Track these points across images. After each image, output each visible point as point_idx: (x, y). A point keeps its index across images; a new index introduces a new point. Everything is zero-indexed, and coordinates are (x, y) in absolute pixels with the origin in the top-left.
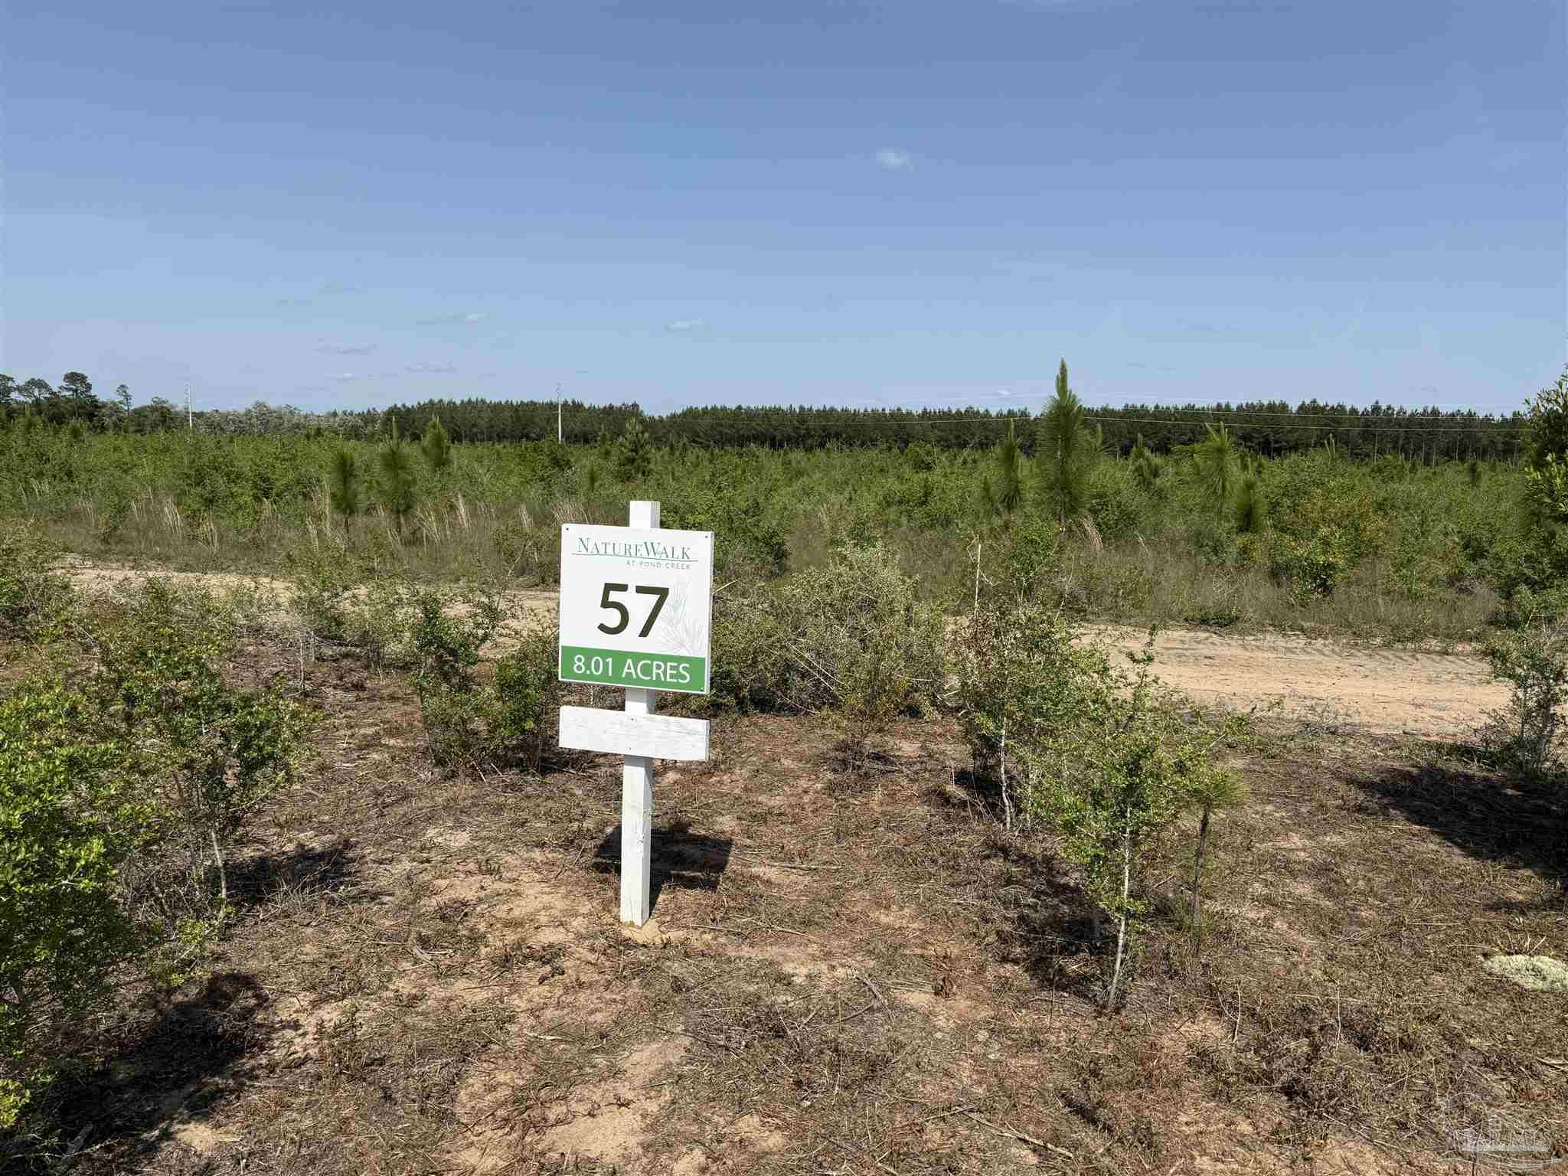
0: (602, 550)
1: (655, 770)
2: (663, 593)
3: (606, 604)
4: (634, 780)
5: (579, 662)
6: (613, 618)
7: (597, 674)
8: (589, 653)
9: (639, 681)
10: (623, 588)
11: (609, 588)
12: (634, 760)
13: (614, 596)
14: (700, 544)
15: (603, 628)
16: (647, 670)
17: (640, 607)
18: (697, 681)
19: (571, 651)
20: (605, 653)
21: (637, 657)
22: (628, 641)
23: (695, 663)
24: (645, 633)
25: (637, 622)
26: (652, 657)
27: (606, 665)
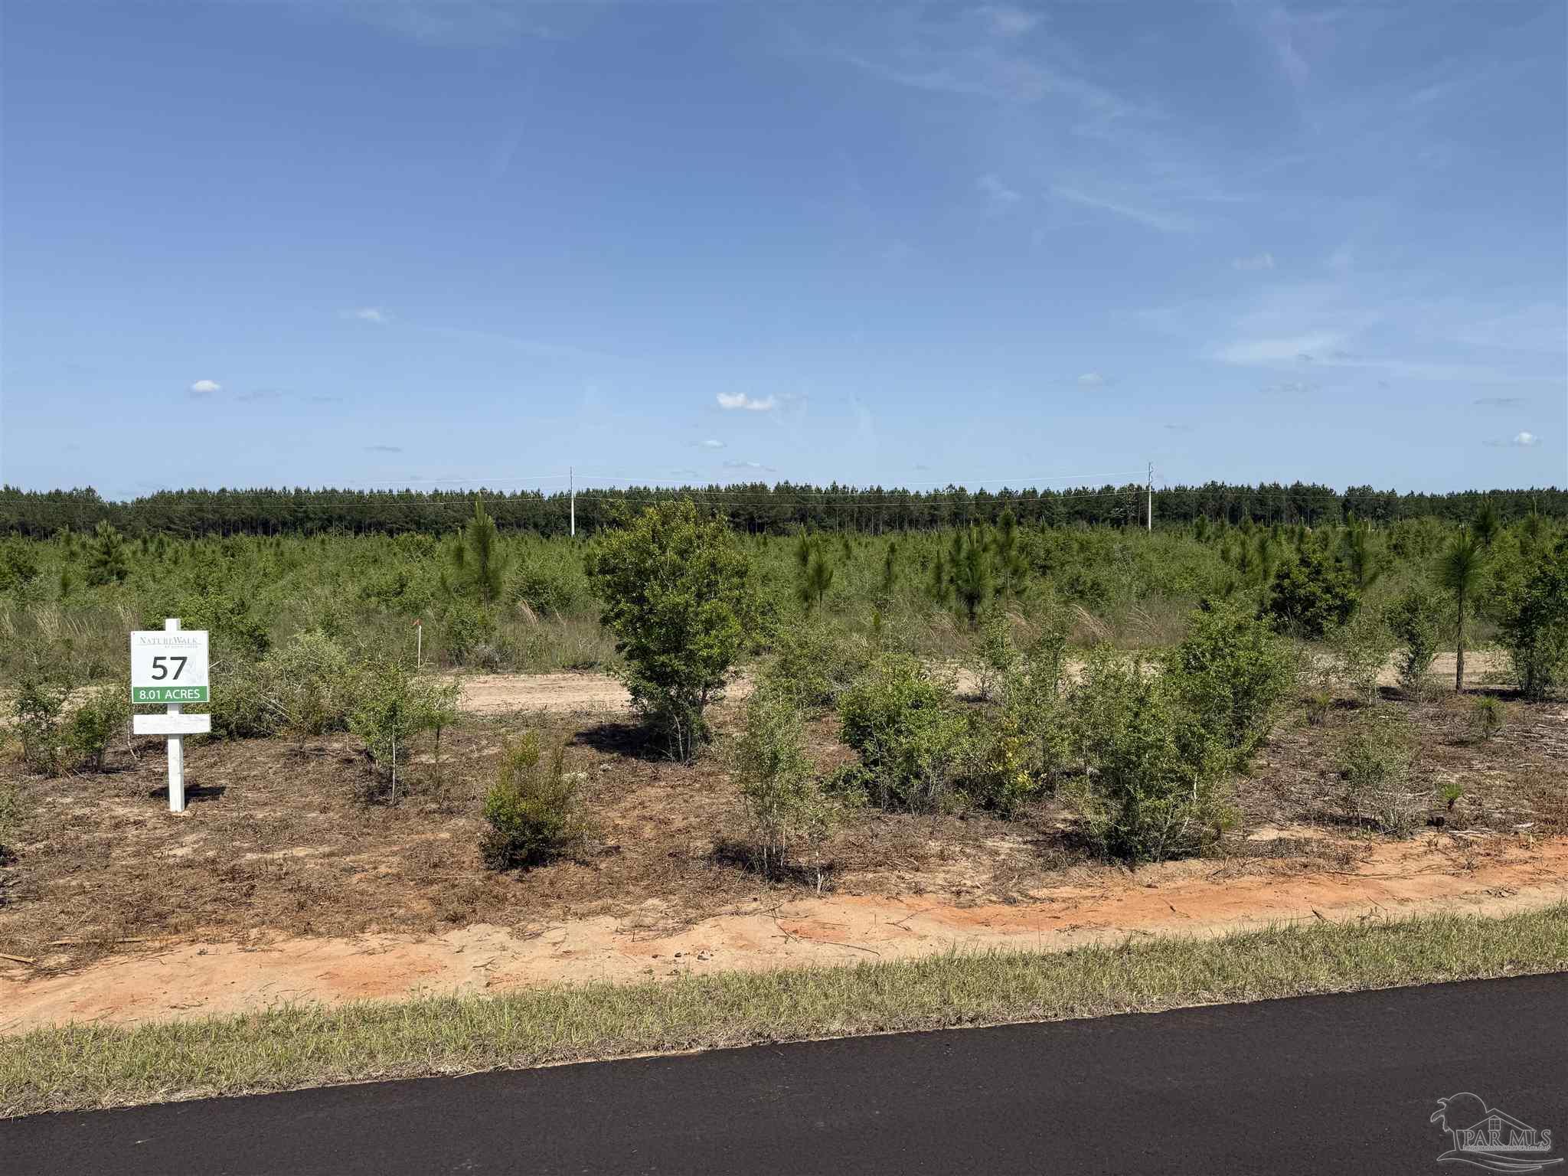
0: (152, 642)
1: (186, 739)
2: (184, 659)
3: (155, 666)
4: (174, 747)
5: (142, 694)
6: (159, 672)
7: (152, 698)
8: (147, 689)
9: (174, 700)
10: (164, 658)
11: (156, 659)
12: (174, 736)
13: (159, 662)
14: (202, 637)
15: (154, 677)
16: (178, 694)
17: (172, 667)
18: (203, 697)
19: (138, 690)
20: (155, 689)
21: (172, 689)
22: (169, 682)
23: (202, 689)
24: (176, 677)
25: (171, 673)
26: (180, 688)
27: (157, 694)
